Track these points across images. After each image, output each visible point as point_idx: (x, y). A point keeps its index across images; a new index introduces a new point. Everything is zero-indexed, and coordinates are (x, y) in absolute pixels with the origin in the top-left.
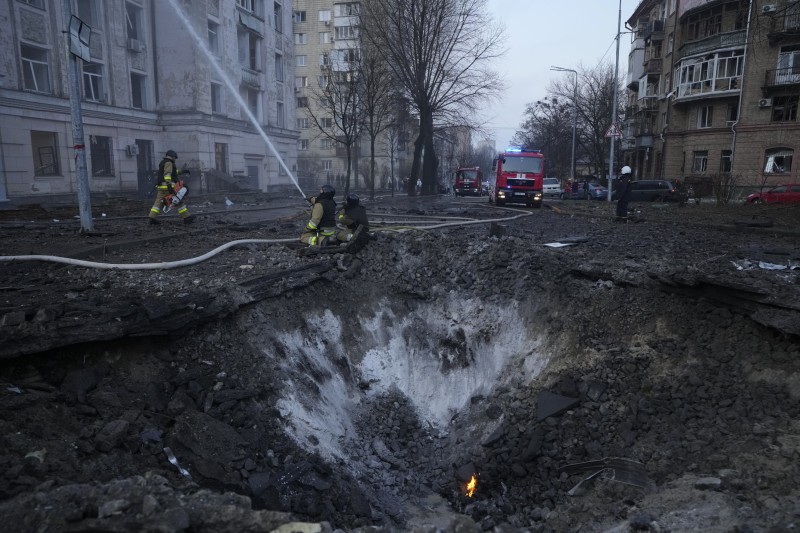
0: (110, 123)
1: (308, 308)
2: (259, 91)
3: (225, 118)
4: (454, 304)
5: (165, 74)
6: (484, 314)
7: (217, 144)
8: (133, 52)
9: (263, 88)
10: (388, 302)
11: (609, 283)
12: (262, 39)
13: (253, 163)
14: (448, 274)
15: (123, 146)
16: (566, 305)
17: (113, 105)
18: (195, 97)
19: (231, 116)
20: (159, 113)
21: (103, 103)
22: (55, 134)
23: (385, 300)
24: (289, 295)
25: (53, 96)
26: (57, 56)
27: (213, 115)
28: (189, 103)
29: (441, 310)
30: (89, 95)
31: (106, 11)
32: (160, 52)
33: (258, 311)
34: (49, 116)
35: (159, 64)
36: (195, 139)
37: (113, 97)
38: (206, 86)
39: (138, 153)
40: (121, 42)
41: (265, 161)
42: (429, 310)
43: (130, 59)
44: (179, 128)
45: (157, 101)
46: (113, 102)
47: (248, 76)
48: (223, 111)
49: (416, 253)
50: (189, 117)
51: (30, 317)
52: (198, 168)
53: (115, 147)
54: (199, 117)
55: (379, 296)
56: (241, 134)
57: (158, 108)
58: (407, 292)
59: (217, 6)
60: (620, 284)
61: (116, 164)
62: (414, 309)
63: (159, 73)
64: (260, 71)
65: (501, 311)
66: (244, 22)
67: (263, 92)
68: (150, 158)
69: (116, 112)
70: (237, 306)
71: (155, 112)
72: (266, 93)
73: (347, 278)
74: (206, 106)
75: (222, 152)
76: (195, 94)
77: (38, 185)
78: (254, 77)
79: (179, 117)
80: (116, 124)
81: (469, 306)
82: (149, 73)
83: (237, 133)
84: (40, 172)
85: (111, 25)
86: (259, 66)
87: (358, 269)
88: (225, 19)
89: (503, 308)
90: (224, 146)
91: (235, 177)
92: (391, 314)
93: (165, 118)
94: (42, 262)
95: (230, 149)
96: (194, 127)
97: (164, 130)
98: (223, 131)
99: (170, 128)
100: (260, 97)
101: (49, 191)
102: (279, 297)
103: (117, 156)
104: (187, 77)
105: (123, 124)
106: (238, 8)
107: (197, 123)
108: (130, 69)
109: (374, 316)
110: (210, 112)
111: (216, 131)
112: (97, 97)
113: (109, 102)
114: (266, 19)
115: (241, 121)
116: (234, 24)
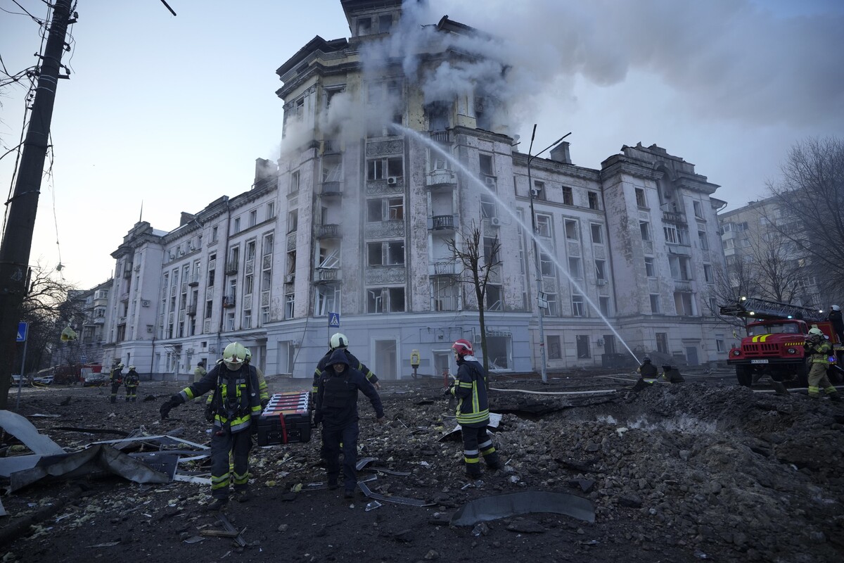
0: (587, 328)
1: (599, 413)
2: (692, 293)
3: (663, 316)
4: (682, 420)
5: (620, 294)
6: (697, 427)
7: (658, 335)
8: (600, 286)
9: (694, 291)
10: (647, 417)
11: (774, 413)
12: (690, 258)
13: (691, 345)
14: (688, 405)
15: (595, 340)
16: (744, 424)
17: (589, 317)
18: (638, 306)
19: (668, 314)
20: (618, 318)
21: (584, 317)
22: (558, 336)
23: (645, 415)
24: (591, 406)
25: (558, 317)
26: (560, 296)
27: (653, 315)
28: (635, 310)
29: (674, 423)
30: (576, 314)
31: (584, 268)
32: (616, 283)
33: (573, 410)
34: (555, 327)
35: (616, 289)
36: (641, 332)
37: (589, 313)
38: (646, 298)
39: (604, 343)
40: (593, 282)
41: (702, 342)
42: (669, 422)
43: (599, 290)
44: (630, 326)
45: (616, 311)
46: (589, 315)
47: (680, 285)
48: (662, 311)
49: (674, 393)
50: (635, 319)
51: (494, 401)
52: (643, 350)
53: (591, 341)
54: (642, 318)
55: (642, 413)
56: (678, 325)
57: (617, 315)
58: (659, 413)
59: (652, 248)
60: (780, 413)
61: (592, 351)
62: (660, 421)
63: (617, 294)
64: (691, 280)
65: (708, 426)
66: (673, 251)
67: (695, 294)
68: (613, 346)
69: (591, 321)
70: (562, 406)
71: (615, 318)
72: (698, 293)
73: (626, 403)
74: (647, 309)
75: (662, 339)
76: (639, 303)
77: (550, 364)
78: (686, 285)
79: (629, 319)
80: (591, 327)
81: (690, 422)
82: (611, 295)
83: (673, 325)
84: (551, 357)
85: (587, 275)
86: (690, 276)
87: (634, 399)
88: (658, 253)
89: (709, 424)
90: (664, 335)
91: (674, 355)
92: (646, 422)
93: (622, 320)
94: (519, 392)
95: (669, 336)
96: (639, 325)
97: (621, 328)
98: (662, 325)
99: (624, 327)
100: (693, 297)
101: (555, 367)
102: (586, 406)
103: (592, 346)
104: (633, 294)
105: (595, 327)
106: (666, 244)
107: (641, 322)
108: (599, 296)
109: (636, 422)
110: (651, 313)
111: (655, 325)
112: (581, 314)
113: (587, 316)
114: (692, 244)
115: (677, 316)
116: (665, 255)
